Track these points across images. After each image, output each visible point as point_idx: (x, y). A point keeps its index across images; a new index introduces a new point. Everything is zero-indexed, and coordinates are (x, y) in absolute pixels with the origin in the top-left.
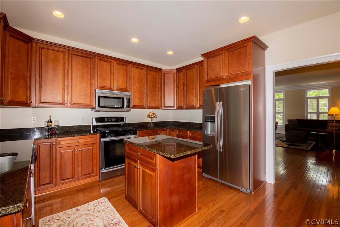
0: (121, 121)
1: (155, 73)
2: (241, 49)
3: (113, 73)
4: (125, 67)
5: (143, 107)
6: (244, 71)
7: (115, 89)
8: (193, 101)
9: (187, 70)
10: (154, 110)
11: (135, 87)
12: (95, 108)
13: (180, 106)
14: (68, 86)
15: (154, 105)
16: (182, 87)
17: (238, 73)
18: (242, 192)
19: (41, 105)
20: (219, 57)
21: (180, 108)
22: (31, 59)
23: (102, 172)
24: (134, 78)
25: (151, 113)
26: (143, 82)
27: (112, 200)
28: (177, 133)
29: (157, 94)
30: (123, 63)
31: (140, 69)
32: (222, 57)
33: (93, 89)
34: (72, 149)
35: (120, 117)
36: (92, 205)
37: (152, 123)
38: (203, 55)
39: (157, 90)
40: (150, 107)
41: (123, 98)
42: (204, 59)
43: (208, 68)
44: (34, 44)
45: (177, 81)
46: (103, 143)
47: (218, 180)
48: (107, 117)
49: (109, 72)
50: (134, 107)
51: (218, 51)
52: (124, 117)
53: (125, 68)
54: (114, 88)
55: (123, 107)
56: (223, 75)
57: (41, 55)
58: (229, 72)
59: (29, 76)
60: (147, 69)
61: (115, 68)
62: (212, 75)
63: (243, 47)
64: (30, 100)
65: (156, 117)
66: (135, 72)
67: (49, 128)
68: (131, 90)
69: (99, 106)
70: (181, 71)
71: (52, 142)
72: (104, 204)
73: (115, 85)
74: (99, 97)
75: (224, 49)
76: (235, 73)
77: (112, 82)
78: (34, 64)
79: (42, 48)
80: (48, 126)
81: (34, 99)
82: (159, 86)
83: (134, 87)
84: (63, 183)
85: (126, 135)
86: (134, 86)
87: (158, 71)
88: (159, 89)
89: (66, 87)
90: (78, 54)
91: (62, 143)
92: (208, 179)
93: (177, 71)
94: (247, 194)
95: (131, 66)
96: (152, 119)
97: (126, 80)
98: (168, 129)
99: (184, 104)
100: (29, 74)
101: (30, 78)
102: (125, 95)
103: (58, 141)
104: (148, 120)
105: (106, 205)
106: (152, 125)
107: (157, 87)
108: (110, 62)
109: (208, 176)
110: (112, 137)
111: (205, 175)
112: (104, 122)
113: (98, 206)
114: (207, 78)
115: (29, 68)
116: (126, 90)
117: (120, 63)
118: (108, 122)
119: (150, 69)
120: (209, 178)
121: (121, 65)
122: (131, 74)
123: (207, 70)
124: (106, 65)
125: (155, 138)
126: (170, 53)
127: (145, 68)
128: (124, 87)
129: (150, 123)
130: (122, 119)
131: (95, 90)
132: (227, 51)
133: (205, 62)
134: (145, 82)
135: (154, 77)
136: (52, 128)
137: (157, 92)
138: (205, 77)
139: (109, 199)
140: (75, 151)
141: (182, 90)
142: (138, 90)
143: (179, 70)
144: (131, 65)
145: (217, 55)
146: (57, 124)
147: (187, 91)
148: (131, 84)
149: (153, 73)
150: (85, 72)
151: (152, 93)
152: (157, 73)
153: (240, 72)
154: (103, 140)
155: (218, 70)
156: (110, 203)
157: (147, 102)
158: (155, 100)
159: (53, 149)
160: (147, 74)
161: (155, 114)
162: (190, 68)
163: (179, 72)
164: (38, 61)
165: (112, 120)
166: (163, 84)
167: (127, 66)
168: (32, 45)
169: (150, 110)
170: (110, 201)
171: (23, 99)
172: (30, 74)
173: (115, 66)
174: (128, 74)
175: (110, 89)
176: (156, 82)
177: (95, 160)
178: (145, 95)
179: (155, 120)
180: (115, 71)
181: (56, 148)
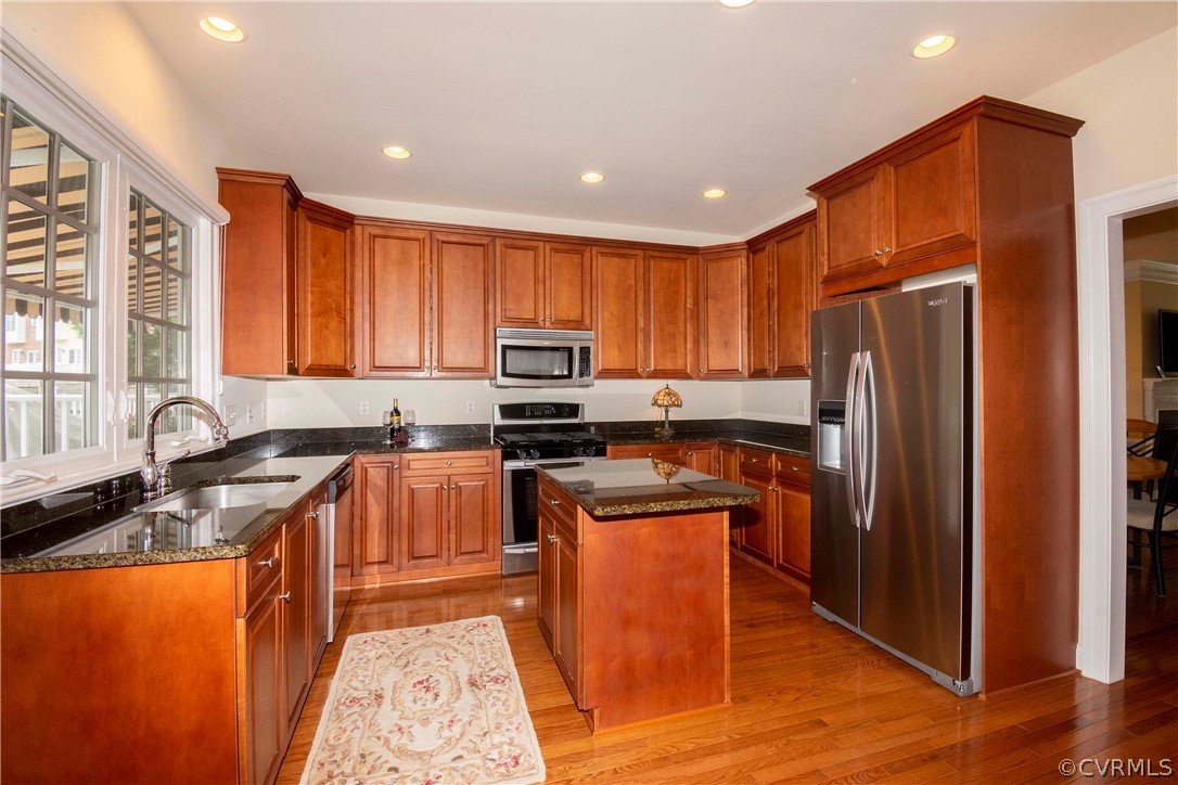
0: (569, 417)
1: (674, 264)
2: (940, 152)
3: (541, 277)
4: (576, 258)
5: (631, 374)
6: (952, 234)
7: (548, 324)
8: (800, 349)
9: (778, 243)
10: (674, 384)
11: (606, 315)
12: (495, 378)
13: (759, 367)
14: (431, 325)
15: (669, 366)
16: (765, 302)
17: (930, 241)
18: (938, 685)
19: (373, 373)
20: (863, 189)
21: (758, 374)
22: (353, 265)
23: (507, 551)
24: (602, 286)
25: (662, 393)
26: (633, 296)
27: (510, 626)
28: (740, 458)
29: (682, 330)
30: (571, 247)
31: (623, 256)
32: (876, 187)
33: (491, 328)
34: (435, 483)
35: (568, 405)
36: (463, 626)
37: (667, 426)
38: (815, 189)
39: (683, 317)
40: (656, 375)
41: (570, 350)
42: (818, 204)
43: (831, 232)
44: (358, 230)
45: (749, 285)
46: (510, 474)
47: (858, 630)
48: (531, 404)
49: (531, 276)
50: (606, 374)
51: (861, 169)
52: (578, 405)
53: (575, 261)
54: (544, 320)
55: (570, 376)
56: (877, 255)
57: (372, 252)
58: (898, 241)
59: (348, 306)
60: (645, 254)
61: (547, 264)
62: (842, 256)
63: (946, 144)
64: (352, 362)
65: (680, 406)
66: (608, 270)
67: (392, 429)
68: (594, 324)
69: (505, 374)
70: (761, 246)
71: (392, 463)
72: (488, 630)
73: (548, 313)
74: (505, 348)
75: (884, 158)
76: (919, 244)
77: (541, 305)
78: (358, 276)
79: (375, 236)
80: (391, 424)
81: (361, 360)
82: (688, 306)
83: (606, 312)
84: (416, 567)
85: (575, 456)
86: (603, 310)
87: (684, 256)
88: (688, 315)
89: (427, 327)
90: (454, 238)
91: (413, 465)
92: (829, 626)
93: (749, 248)
94: (957, 696)
95: (594, 252)
96: (667, 411)
97: (578, 294)
98: (714, 445)
99: (771, 360)
100: (348, 301)
101: (352, 310)
102: (576, 339)
103: (405, 462)
104: (656, 415)
105: (493, 634)
106: (667, 432)
107: (682, 307)
108: (535, 249)
109: (832, 617)
110: (532, 458)
111: (818, 608)
112: (523, 417)
113: (475, 632)
114: (829, 268)
115: (348, 288)
116: (578, 324)
117: (564, 247)
118: (533, 417)
119: (656, 254)
120: (834, 623)
121: (566, 252)
122: (594, 275)
123: (829, 242)
124: (522, 260)
125: (676, 473)
126: (714, 193)
127: (640, 253)
128: (574, 315)
129: (662, 424)
130: (573, 409)
131: (495, 330)
132: (891, 164)
133: (823, 214)
134: (641, 293)
135: (672, 275)
136: (400, 429)
137: (682, 325)
138: (822, 265)
139: (505, 623)
140: (442, 488)
141: (766, 312)
142: (615, 323)
143: (754, 246)
144: (595, 250)
145: (859, 185)
146: (410, 420)
147: (778, 315)
148: (594, 305)
149: (666, 265)
150: (471, 285)
151: (662, 329)
152: (682, 265)
153: (935, 239)
154: (511, 465)
155: (862, 236)
156: (503, 631)
157: (647, 359)
158: (675, 352)
159: (395, 480)
160: (647, 269)
161: (675, 395)
162: (788, 234)
163: (755, 253)
164: (366, 268)
165: (543, 412)
166: (702, 298)
167: (582, 253)
168: (353, 233)
169: (660, 384)
170: (505, 627)
171: (338, 360)
172: (352, 301)
173: (547, 259)
174: (587, 278)
175: (533, 323)
176: (676, 292)
177: (491, 517)
178: (641, 336)
179: (676, 415)
180: (547, 272)
181: (401, 478)
